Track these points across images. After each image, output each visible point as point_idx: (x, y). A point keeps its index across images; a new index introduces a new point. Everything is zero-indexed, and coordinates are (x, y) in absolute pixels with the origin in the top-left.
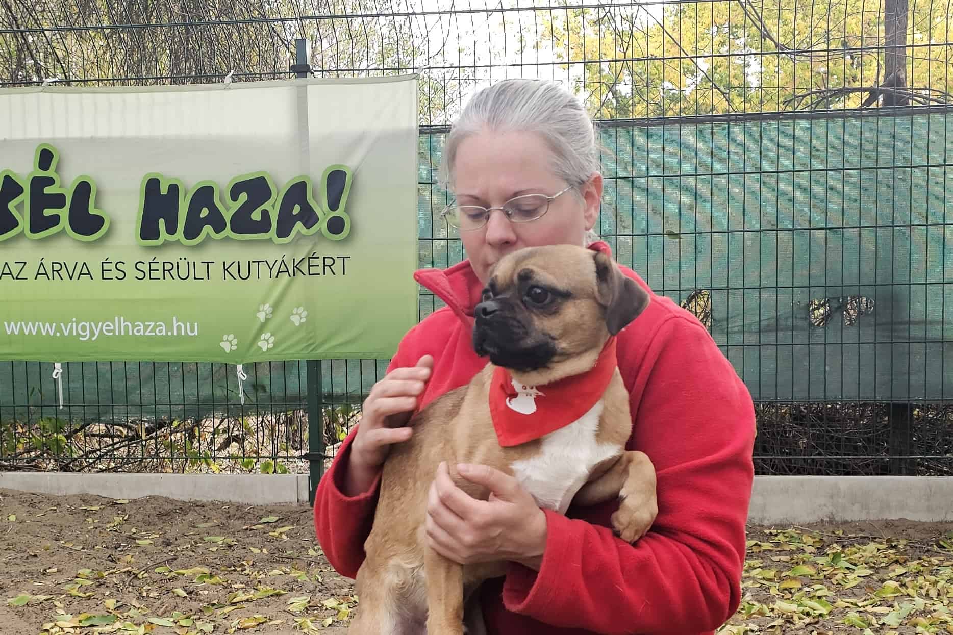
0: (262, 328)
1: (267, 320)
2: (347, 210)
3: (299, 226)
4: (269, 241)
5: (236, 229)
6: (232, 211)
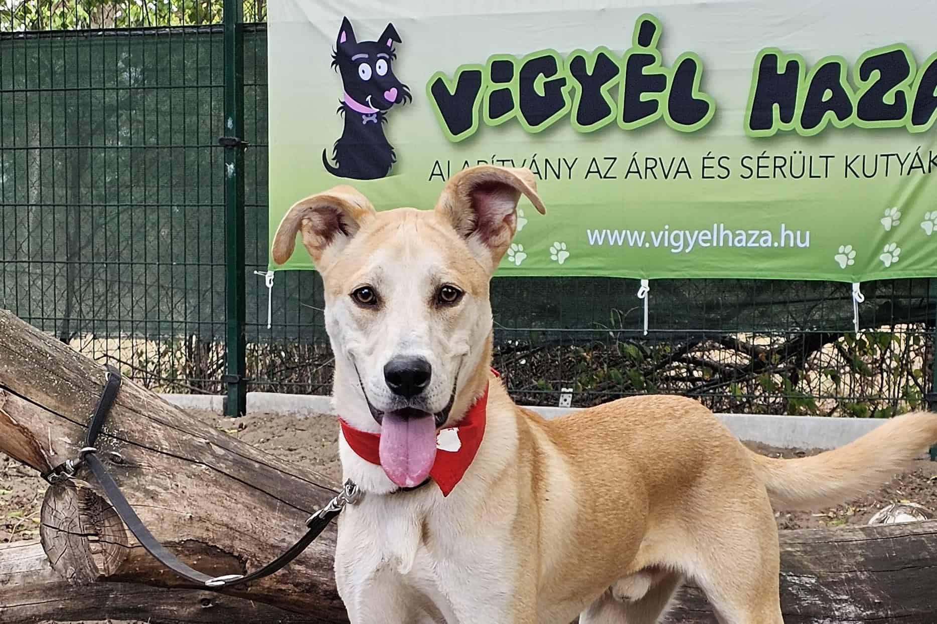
0: (887, 237)
1: (893, 228)
4: (904, 129)
5: (862, 115)
6: (861, 93)
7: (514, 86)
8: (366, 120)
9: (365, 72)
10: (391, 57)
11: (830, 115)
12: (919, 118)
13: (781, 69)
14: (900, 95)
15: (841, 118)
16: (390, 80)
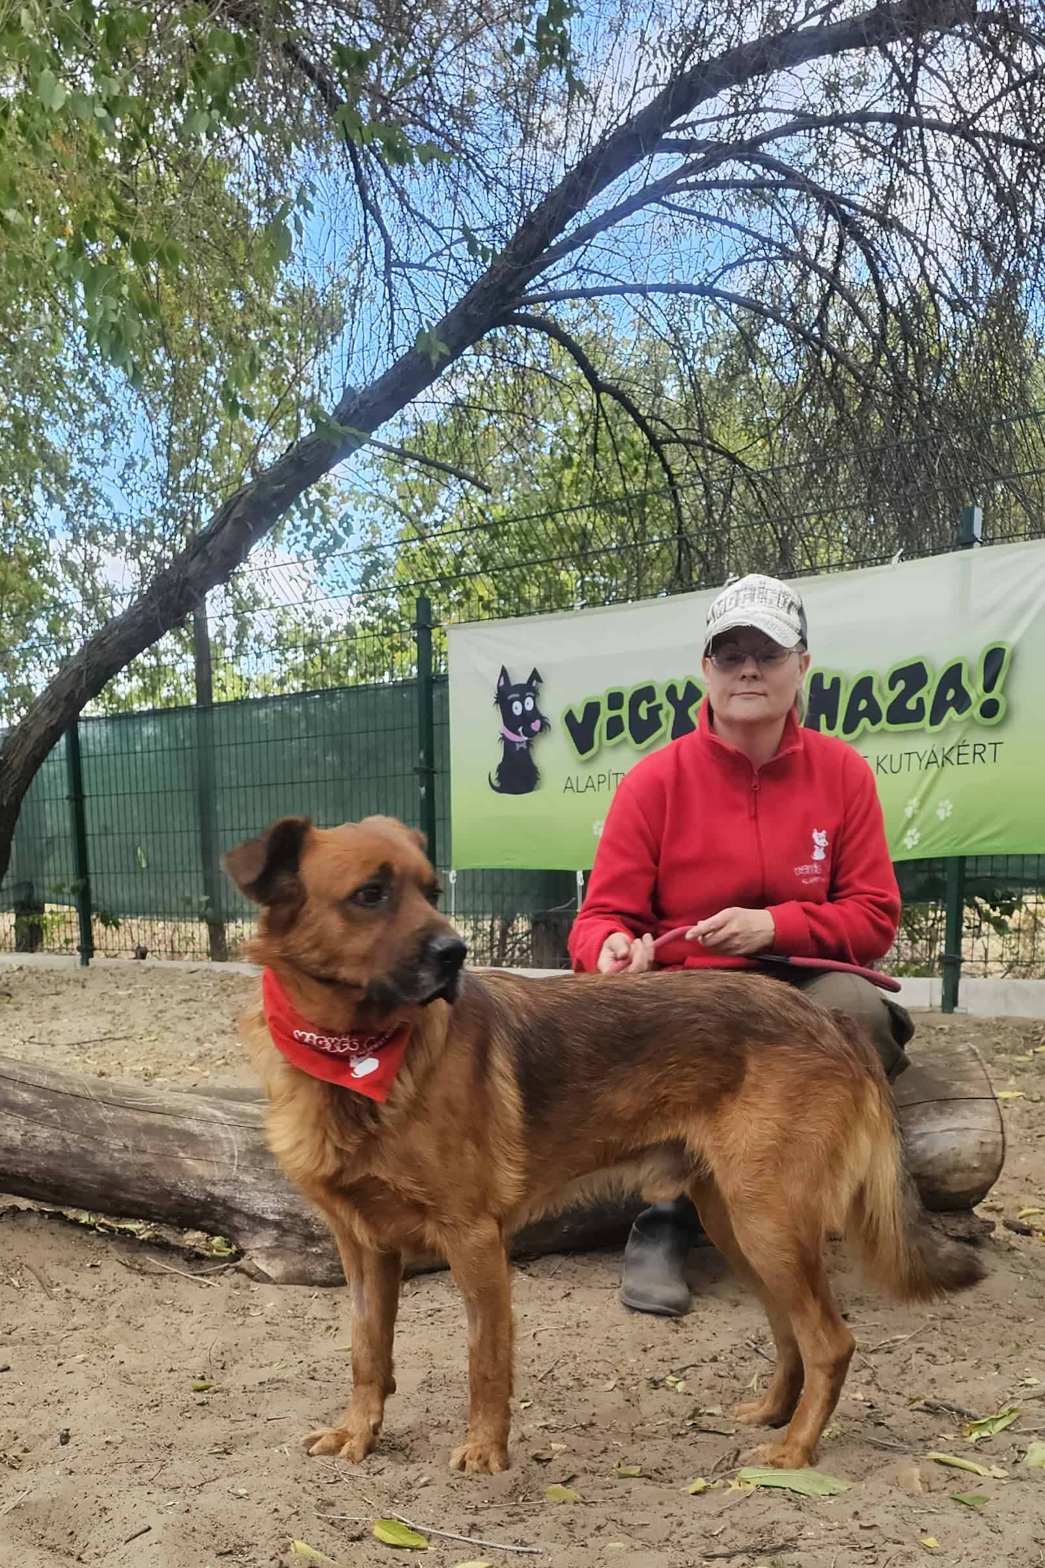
0: (909, 825)
1: (915, 816)
2: (1003, 691)
3: (951, 712)
4: (922, 730)
5: (891, 720)
6: (889, 702)
7: (624, 713)
8: (518, 747)
9: (517, 708)
10: (535, 694)
11: (865, 722)
12: (935, 720)
13: (827, 685)
14: (920, 701)
15: (873, 723)
16: (535, 714)
